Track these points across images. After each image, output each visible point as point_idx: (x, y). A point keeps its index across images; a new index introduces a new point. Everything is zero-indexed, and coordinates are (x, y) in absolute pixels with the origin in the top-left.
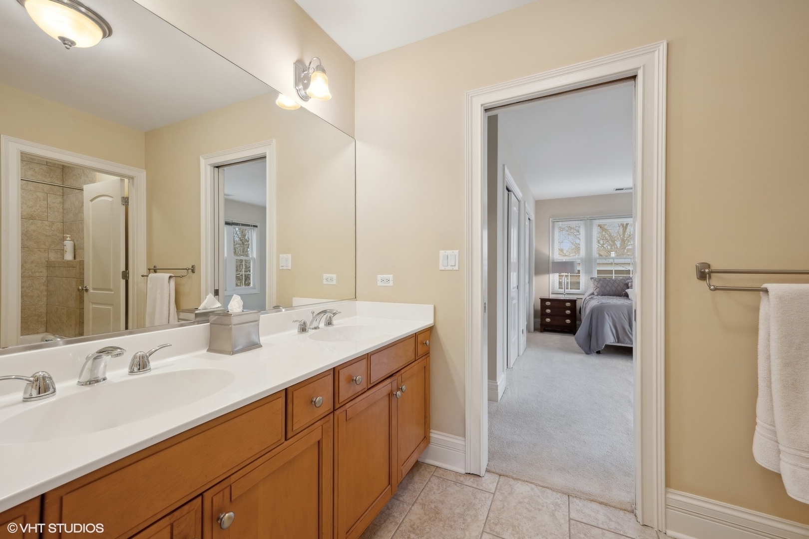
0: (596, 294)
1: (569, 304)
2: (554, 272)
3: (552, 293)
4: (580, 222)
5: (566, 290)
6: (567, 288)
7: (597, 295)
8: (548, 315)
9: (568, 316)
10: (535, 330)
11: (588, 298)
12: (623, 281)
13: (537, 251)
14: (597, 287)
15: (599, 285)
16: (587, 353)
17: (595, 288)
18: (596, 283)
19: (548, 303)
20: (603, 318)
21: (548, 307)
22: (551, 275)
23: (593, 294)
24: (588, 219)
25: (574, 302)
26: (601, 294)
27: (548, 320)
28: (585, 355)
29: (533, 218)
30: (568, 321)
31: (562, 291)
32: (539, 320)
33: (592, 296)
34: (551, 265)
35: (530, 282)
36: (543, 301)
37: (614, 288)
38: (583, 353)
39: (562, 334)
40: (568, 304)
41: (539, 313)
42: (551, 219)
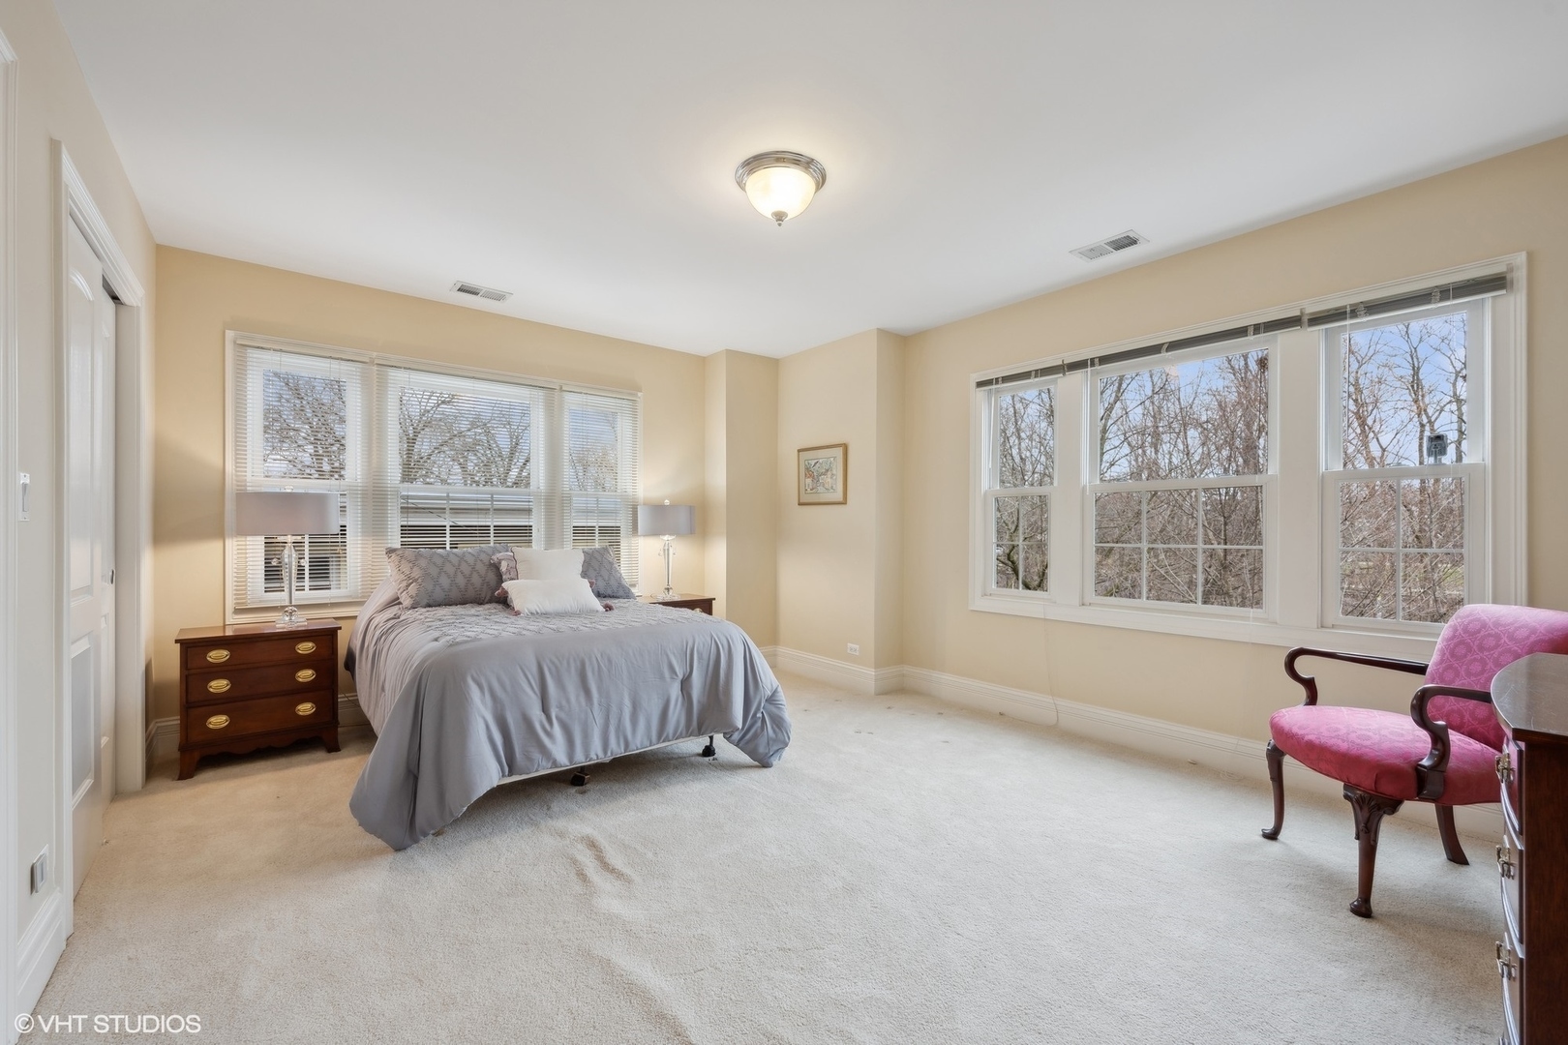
0: (406, 601)
1: (310, 644)
2: (242, 532)
3: (237, 611)
4: (345, 366)
5: (295, 594)
6: (301, 589)
7: (413, 607)
8: (218, 704)
9: (304, 692)
10: (153, 769)
11: (380, 618)
12: (483, 557)
13: (160, 448)
14: (410, 580)
15: (416, 573)
16: (399, 848)
17: (404, 584)
18: (406, 567)
19: (218, 656)
20: (463, 700)
21: (218, 671)
22: (232, 544)
23: (395, 601)
24: (372, 362)
25: (326, 637)
26: (425, 602)
27: (218, 721)
28: (390, 857)
29: (135, 291)
30: (305, 709)
31: (279, 598)
32: (174, 721)
33: (394, 610)
34: (230, 506)
35: (120, 573)
36: (192, 648)
37: (461, 581)
38: (380, 852)
39: (282, 761)
40: (305, 648)
41: (175, 698)
42: (230, 334)
